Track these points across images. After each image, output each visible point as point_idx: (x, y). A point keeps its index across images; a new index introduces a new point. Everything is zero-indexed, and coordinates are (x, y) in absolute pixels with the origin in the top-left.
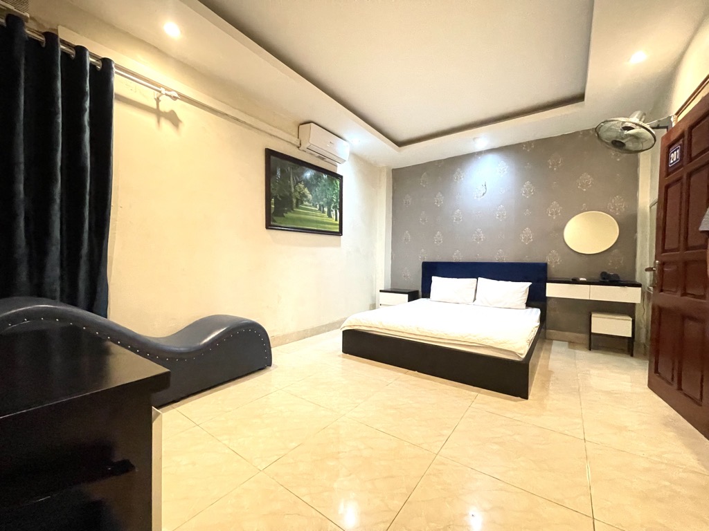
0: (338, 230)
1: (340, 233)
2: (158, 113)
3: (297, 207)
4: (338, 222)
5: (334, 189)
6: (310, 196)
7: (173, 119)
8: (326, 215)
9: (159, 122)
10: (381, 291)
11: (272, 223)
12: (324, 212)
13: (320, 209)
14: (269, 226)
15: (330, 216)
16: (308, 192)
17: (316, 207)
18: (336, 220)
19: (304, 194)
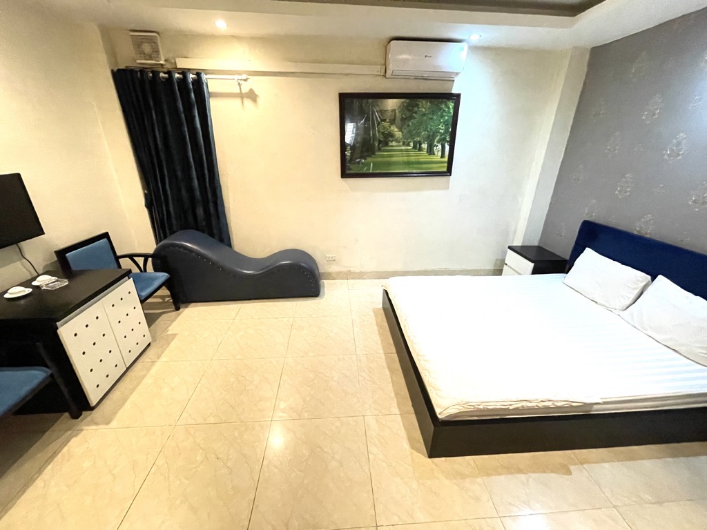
0: (445, 170)
1: (449, 171)
2: (241, 96)
3: (379, 150)
4: (446, 159)
5: (442, 116)
6: (398, 134)
7: (252, 96)
8: (425, 152)
9: (243, 103)
10: (510, 248)
11: (347, 172)
12: (420, 149)
13: (415, 147)
14: (345, 174)
15: (430, 151)
16: (396, 130)
17: (408, 145)
18: (443, 156)
19: (390, 133)
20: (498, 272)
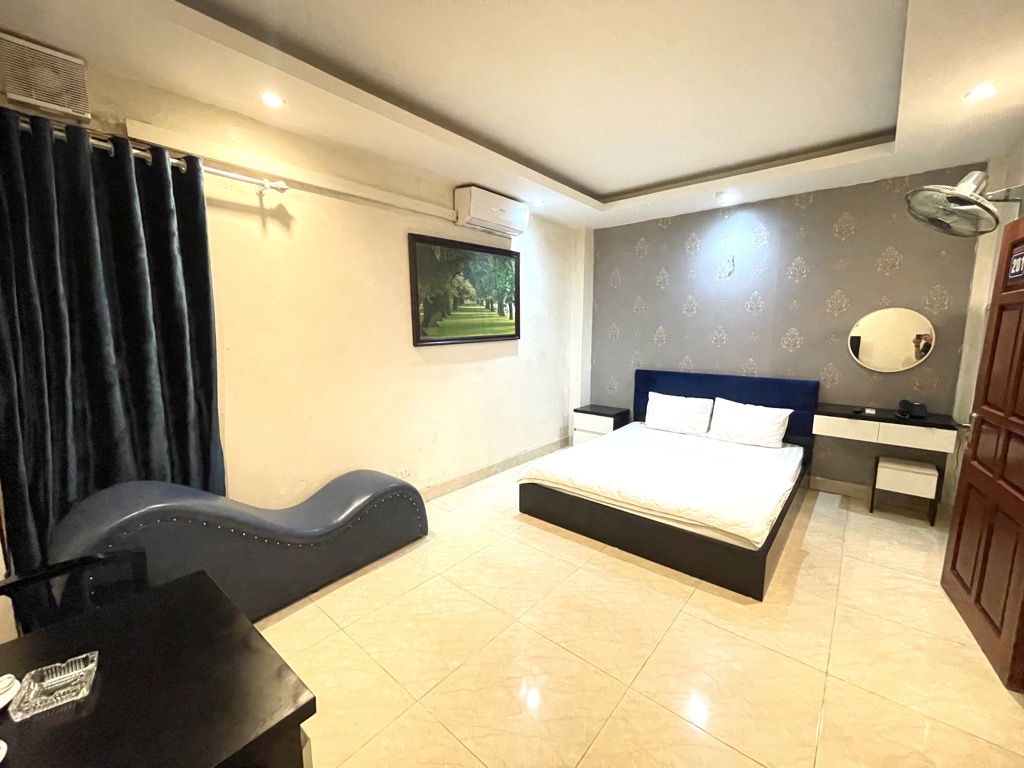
0: (513, 332)
1: (517, 335)
2: (262, 213)
3: (455, 309)
4: (513, 321)
5: (507, 274)
6: (472, 291)
7: (282, 216)
8: (496, 313)
9: (264, 225)
10: (575, 411)
11: (422, 338)
12: (493, 310)
13: (487, 307)
14: (419, 340)
15: (501, 313)
16: (470, 286)
17: (482, 304)
18: (511, 318)
19: (464, 289)
20: (566, 442)
